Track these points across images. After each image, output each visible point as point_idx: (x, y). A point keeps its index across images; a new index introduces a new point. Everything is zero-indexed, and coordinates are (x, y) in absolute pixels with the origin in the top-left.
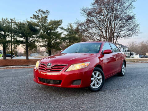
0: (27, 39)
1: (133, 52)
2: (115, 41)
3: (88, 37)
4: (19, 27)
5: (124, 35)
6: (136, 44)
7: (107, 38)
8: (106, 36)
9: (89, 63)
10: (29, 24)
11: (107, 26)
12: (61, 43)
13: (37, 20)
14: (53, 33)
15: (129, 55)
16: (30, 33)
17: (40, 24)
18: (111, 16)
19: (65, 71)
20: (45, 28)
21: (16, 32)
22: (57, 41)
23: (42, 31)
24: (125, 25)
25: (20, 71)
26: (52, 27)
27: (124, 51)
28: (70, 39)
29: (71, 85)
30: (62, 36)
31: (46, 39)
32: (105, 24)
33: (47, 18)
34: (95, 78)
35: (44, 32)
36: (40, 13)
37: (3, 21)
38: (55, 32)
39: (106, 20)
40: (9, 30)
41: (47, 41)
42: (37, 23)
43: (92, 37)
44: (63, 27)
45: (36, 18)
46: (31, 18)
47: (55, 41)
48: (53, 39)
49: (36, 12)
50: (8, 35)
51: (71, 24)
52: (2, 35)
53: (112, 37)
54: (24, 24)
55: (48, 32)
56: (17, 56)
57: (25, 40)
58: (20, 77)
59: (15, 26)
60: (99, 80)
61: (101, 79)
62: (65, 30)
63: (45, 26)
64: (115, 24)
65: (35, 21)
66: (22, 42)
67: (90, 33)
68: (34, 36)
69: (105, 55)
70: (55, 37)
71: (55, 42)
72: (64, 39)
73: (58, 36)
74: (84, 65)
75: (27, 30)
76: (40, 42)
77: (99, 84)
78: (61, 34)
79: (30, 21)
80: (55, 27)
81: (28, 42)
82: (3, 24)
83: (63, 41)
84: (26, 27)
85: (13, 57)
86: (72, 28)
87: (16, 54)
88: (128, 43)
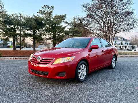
0: (34, 32)
4: (27, 21)
7: (106, 33)
9: (74, 57)
10: (36, 19)
13: (43, 15)
14: (58, 26)
15: (131, 48)
16: (36, 27)
17: (45, 18)
20: (50, 22)
21: (24, 26)
23: (48, 25)
25: (23, 62)
26: (57, 21)
27: (127, 44)
28: (73, 32)
29: (57, 76)
30: (65, 30)
33: (52, 13)
35: (50, 26)
36: (46, 9)
37: (13, 16)
40: (18, 24)
41: (52, 34)
42: (42, 17)
45: (42, 13)
46: (38, 13)
47: (60, 34)
48: (58, 32)
49: (42, 7)
50: (18, 28)
51: (74, 19)
52: (12, 28)
54: (31, 19)
55: (53, 26)
56: (26, 47)
57: (33, 33)
58: (21, 67)
59: (23, 20)
62: (69, 24)
63: (50, 20)
65: (41, 16)
66: (30, 35)
68: (40, 29)
69: (93, 50)
70: (59, 31)
71: (59, 36)
72: (67, 33)
73: (62, 29)
74: (69, 59)
75: (34, 24)
76: (46, 35)
77: (84, 76)
78: (64, 28)
79: (37, 16)
80: (59, 21)
81: (35, 35)
82: (13, 19)
83: (66, 34)
84: (33, 21)
85: (22, 48)
86: (75, 22)
87: (26, 46)
88: (131, 36)
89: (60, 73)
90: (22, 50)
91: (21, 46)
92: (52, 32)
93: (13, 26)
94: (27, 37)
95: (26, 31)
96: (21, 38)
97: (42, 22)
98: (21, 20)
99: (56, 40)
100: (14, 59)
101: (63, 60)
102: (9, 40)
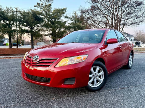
0: (32, 28)
1: (139, 41)
2: (121, 29)
3: (93, 25)
4: (23, 16)
5: (131, 23)
6: (143, 32)
7: (113, 27)
8: (112, 24)
9: (86, 56)
10: (33, 13)
11: (114, 13)
12: (65, 32)
13: (41, 8)
15: (135, 44)
16: (34, 22)
17: (44, 12)
18: (117, 2)
19: (54, 67)
20: (49, 17)
21: (21, 21)
22: (62, 30)
23: (46, 20)
24: (133, 11)
26: (56, 15)
27: (131, 40)
28: (74, 27)
29: (63, 84)
30: (66, 25)
31: (50, 28)
32: (111, 11)
33: (51, 6)
34: (94, 75)
35: (49, 21)
36: (44, 2)
37: (7, 10)
38: (59, 21)
39: (113, 6)
40: (13, 19)
41: (52, 30)
42: (40, 11)
43: (96, 25)
44: (67, 15)
45: (40, 6)
46: (35, 6)
47: (60, 30)
48: (58, 28)
50: (13, 24)
51: (75, 13)
52: (7, 24)
53: (118, 25)
54: (28, 13)
55: (52, 20)
56: (24, 45)
57: (30, 29)
59: (19, 15)
60: (100, 77)
61: (102, 75)
62: (69, 18)
63: (49, 15)
64: (121, 11)
65: (39, 9)
66: (27, 31)
67: (94, 21)
68: (38, 25)
69: (109, 45)
70: (59, 26)
71: (59, 32)
72: (68, 28)
73: (62, 24)
74: (80, 59)
75: (31, 18)
76: (45, 31)
77: (100, 82)
78: (65, 23)
79: (34, 10)
80: (59, 15)
81: (33, 31)
82: (8, 13)
83: (67, 30)
84: (30, 15)
85: (19, 46)
86: (76, 16)
87: (23, 43)
88: (135, 32)
89: (67, 79)
90: (19, 47)
91: (18, 43)
92: (51, 27)
93: (8, 22)
94: (24, 34)
95: (23, 26)
96: (17, 35)
97: (40, 16)
98: (16, 15)
99: (56, 36)
100: (8, 59)
101: (71, 60)
102: (4, 38)
